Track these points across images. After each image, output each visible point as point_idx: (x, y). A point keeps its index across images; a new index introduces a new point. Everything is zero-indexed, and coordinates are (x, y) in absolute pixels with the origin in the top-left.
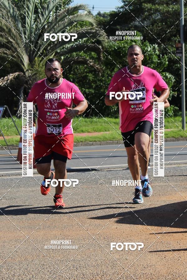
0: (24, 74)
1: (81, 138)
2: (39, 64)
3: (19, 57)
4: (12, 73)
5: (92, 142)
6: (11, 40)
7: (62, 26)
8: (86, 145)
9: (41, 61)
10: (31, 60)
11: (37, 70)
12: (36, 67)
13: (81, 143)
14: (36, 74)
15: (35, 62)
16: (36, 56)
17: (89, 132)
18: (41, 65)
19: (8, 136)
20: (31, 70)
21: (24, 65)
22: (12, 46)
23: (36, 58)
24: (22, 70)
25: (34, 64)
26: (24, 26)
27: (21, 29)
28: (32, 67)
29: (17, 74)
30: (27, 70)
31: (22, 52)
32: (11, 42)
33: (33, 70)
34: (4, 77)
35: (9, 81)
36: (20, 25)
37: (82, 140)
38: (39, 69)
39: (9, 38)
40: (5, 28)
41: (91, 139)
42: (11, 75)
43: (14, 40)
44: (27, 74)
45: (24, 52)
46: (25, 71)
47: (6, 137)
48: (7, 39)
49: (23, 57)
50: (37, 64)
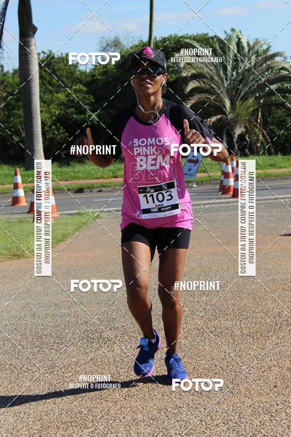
0: (227, 116)
1: (279, 173)
2: (240, 108)
3: (221, 101)
4: (215, 116)
5: (289, 177)
6: (214, 86)
7: (261, 72)
8: (284, 179)
9: (241, 105)
10: (233, 104)
11: (238, 113)
12: (237, 110)
13: (279, 177)
14: (237, 116)
15: (236, 106)
16: (237, 100)
17: (286, 168)
18: (242, 108)
19: (212, 172)
20: (232, 113)
21: (226, 108)
22: (215, 91)
23: (237, 102)
24: (224, 113)
25: (235, 108)
26: (225, 74)
27: (223, 76)
28: (234, 110)
29: (219, 116)
30: (230, 113)
31: (224, 97)
32: (214, 88)
33: (234, 113)
34: (207, 119)
35: (211, 123)
36: (222, 72)
37: (279, 175)
38: (240, 112)
39: (212, 85)
40: (207, 75)
41: (288, 174)
42: (214, 117)
43: (216, 86)
44: (229, 117)
45: (226, 96)
46: (227, 113)
47: (210, 174)
48: (210, 85)
49: (226, 101)
50: (238, 108)
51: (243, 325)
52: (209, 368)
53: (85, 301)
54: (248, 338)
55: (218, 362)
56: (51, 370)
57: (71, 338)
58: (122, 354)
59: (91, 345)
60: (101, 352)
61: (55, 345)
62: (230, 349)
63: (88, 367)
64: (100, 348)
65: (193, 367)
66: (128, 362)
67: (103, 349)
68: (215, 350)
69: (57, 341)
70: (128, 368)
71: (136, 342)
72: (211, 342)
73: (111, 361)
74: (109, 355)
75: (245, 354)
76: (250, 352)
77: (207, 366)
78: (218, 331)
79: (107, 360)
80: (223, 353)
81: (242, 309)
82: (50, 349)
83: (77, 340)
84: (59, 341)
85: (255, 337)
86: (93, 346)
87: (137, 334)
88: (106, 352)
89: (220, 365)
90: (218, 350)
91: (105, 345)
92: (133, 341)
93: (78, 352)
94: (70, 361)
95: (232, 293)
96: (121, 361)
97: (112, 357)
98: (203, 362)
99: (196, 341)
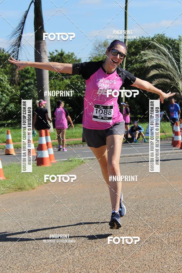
51: (170, 236)
52: (141, 267)
53: (61, 219)
54: (173, 245)
55: (147, 263)
56: (27, 268)
57: (45, 246)
58: (80, 257)
59: (59, 250)
60: (65, 255)
61: (33, 250)
62: (158, 253)
63: (53, 266)
64: (65, 252)
65: (129, 266)
66: (83, 262)
67: (67, 253)
68: (147, 254)
69: (35, 248)
70: (82, 266)
71: (91, 248)
72: (145, 248)
73: (71, 261)
74: (70, 257)
75: (168, 257)
76: (172, 255)
77: (139, 265)
78: (152, 240)
79: (68, 261)
80: (152, 256)
81: (172, 225)
82: (29, 253)
83: (50, 247)
84: (37, 248)
85: (178, 245)
86: (60, 251)
87: (93, 243)
88: (68, 255)
89: (149, 265)
90: (149, 254)
91: (68, 250)
92: (89, 247)
93: (48, 255)
94: (41, 262)
95: (167, 214)
96: (78, 261)
97: (72, 258)
98: (137, 262)
99: (135, 247)
